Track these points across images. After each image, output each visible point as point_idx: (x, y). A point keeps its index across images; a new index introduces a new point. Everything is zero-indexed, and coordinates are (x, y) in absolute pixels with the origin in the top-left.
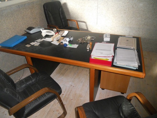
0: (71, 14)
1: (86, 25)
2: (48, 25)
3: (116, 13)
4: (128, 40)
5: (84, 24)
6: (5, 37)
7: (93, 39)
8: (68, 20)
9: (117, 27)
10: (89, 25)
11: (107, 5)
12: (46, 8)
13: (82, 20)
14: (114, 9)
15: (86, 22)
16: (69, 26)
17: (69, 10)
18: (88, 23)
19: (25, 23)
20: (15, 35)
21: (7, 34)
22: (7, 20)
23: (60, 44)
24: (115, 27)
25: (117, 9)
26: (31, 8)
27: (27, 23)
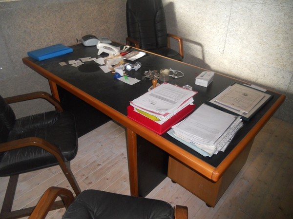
0: (178, 25)
1: (203, 52)
2: (127, 38)
3: (266, 36)
4: (245, 95)
5: (199, 47)
6: (40, 43)
7: (176, 77)
8: (168, 35)
9: (263, 65)
10: (208, 52)
11: (251, 16)
12: (130, 7)
13: (197, 40)
14: (263, 26)
15: (203, 45)
16: (168, 47)
17: (177, 16)
18: (206, 49)
19: (82, 27)
20: (58, 43)
21: (44, 39)
22: (49, 16)
23: (111, 72)
24: (259, 66)
25: (270, 27)
26: (100, 3)
27: (86, 28)
